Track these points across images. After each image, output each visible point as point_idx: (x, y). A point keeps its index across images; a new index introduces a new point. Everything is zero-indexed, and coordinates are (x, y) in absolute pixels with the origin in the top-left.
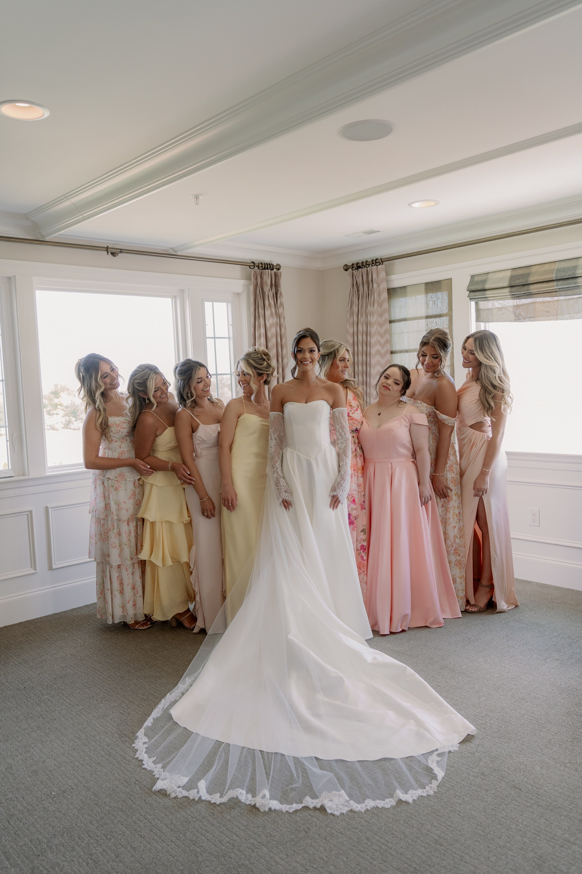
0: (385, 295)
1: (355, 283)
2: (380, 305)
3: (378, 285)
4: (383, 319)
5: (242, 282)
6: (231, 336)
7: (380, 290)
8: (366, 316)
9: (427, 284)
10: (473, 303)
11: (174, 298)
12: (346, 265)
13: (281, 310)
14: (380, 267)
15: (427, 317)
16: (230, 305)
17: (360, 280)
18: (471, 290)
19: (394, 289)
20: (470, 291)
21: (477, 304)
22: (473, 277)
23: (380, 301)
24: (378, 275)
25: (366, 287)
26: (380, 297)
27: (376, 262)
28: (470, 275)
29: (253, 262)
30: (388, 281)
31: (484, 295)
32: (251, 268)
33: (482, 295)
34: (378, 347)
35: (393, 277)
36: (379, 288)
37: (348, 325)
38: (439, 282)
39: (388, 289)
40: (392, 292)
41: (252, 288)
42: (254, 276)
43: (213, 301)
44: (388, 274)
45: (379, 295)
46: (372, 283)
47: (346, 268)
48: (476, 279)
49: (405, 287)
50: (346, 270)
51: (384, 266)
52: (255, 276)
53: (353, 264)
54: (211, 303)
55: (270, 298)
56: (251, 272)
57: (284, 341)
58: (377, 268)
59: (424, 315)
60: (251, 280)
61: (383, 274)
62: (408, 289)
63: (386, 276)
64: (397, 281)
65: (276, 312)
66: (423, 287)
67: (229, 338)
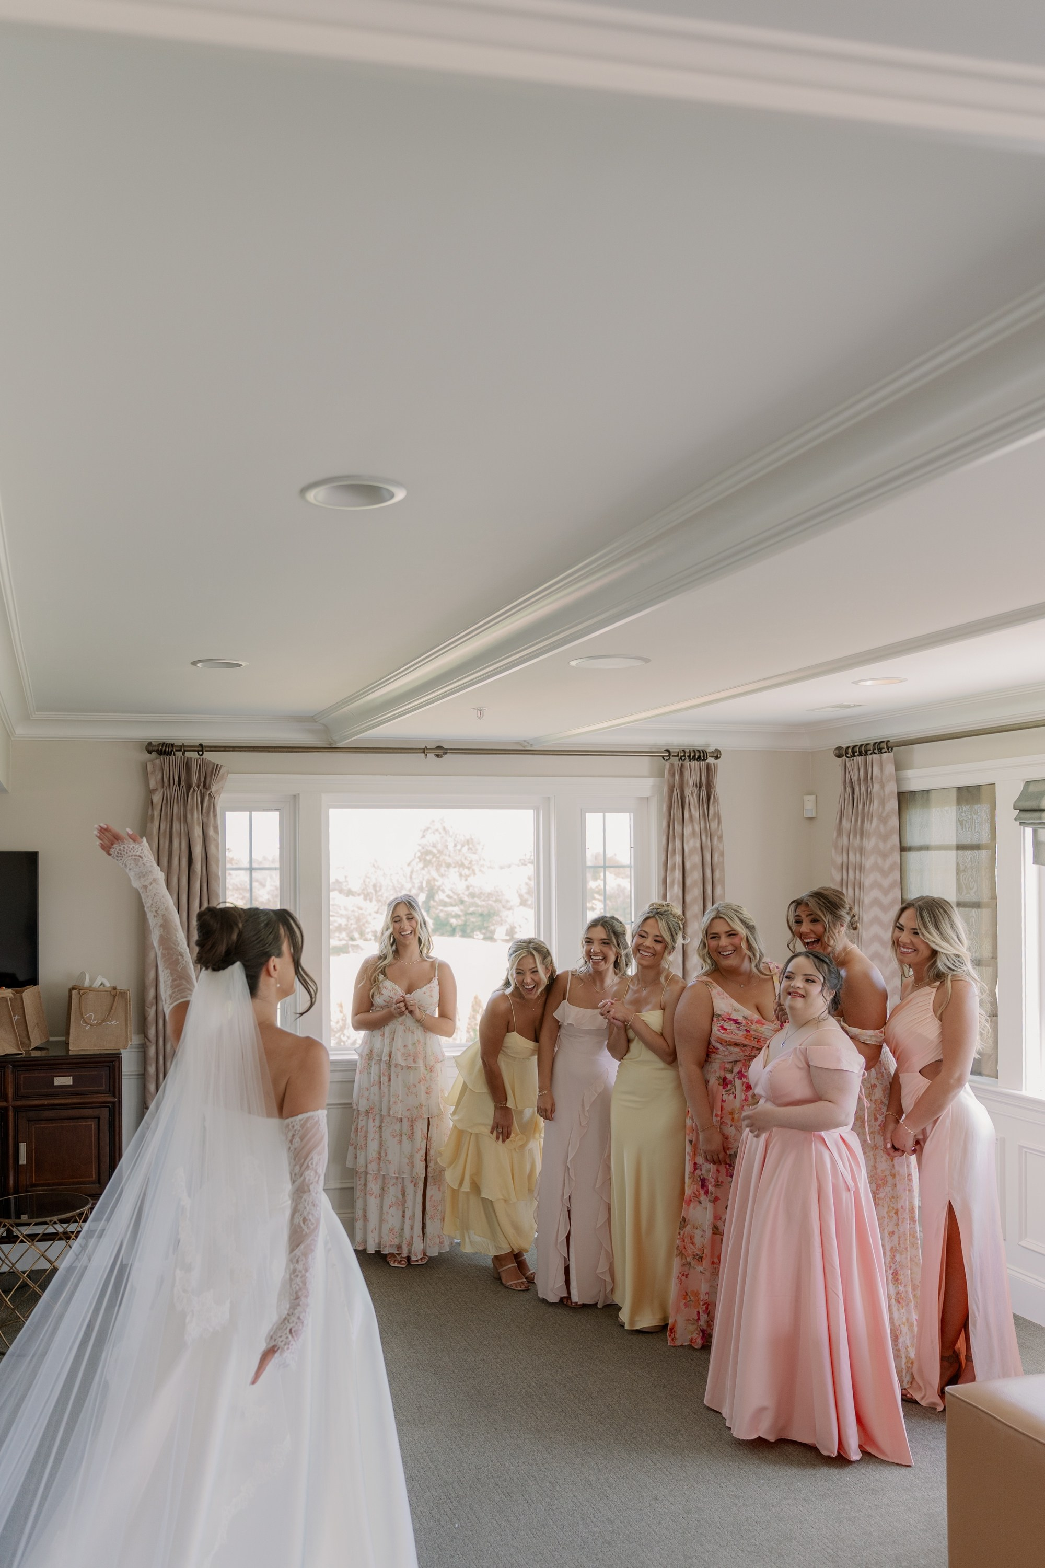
0: (893, 804)
1: (848, 780)
2: (884, 820)
3: (882, 787)
4: (889, 845)
5: (650, 781)
6: (632, 864)
7: (884, 795)
8: (862, 838)
9: (959, 789)
10: (1029, 831)
11: (537, 809)
12: (839, 748)
13: (714, 825)
14: (884, 755)
15: (959, 847)
16: (632, 814)
17: (855, 778)
18: (1022, 808)
19: (913, 793)
20: (1022, 810)
21: (1035, 832)
22: (1028, 783)
23: (884, 815)
24: (881, 769)
25: (863, 788)
26: (884, 808)
27: (880, 747)
28: (1024, 780)
29: (668, 751)
30: (898, 781)
31: (1040, 818)
32: (664, 759)
33: (1037, 819)
34: (875, 893)
35: (910, 773)
36: (884, 792)
37: (833, 851)
38: (978, 788)
39: (899, 794)
40: (905, 799)
41: (666, 789)
42: (670, 771)
43: (604, 810)
44: (898, 767)
45: (883, 803)
46: (872, 782)
47: (840, 753)
48: (1032, 788)
49: (928, 791)
50: (839, 756)
51: (892, 754)
52: (672, 772)
53: (848, 748)
54: (602, 814)
55: (692, 808)
56: (665, 765)
57: (717, 874)
58: (881, 757)
59: (953, 842)
60: (664, 777)
61: (890, 769)
62: (933, 795)
63: (896, 771)
64: (916, 780)
65: (706, 828)
66: (953, 795)
67: (630, 867)
